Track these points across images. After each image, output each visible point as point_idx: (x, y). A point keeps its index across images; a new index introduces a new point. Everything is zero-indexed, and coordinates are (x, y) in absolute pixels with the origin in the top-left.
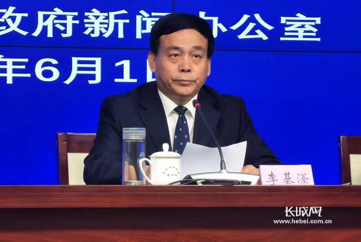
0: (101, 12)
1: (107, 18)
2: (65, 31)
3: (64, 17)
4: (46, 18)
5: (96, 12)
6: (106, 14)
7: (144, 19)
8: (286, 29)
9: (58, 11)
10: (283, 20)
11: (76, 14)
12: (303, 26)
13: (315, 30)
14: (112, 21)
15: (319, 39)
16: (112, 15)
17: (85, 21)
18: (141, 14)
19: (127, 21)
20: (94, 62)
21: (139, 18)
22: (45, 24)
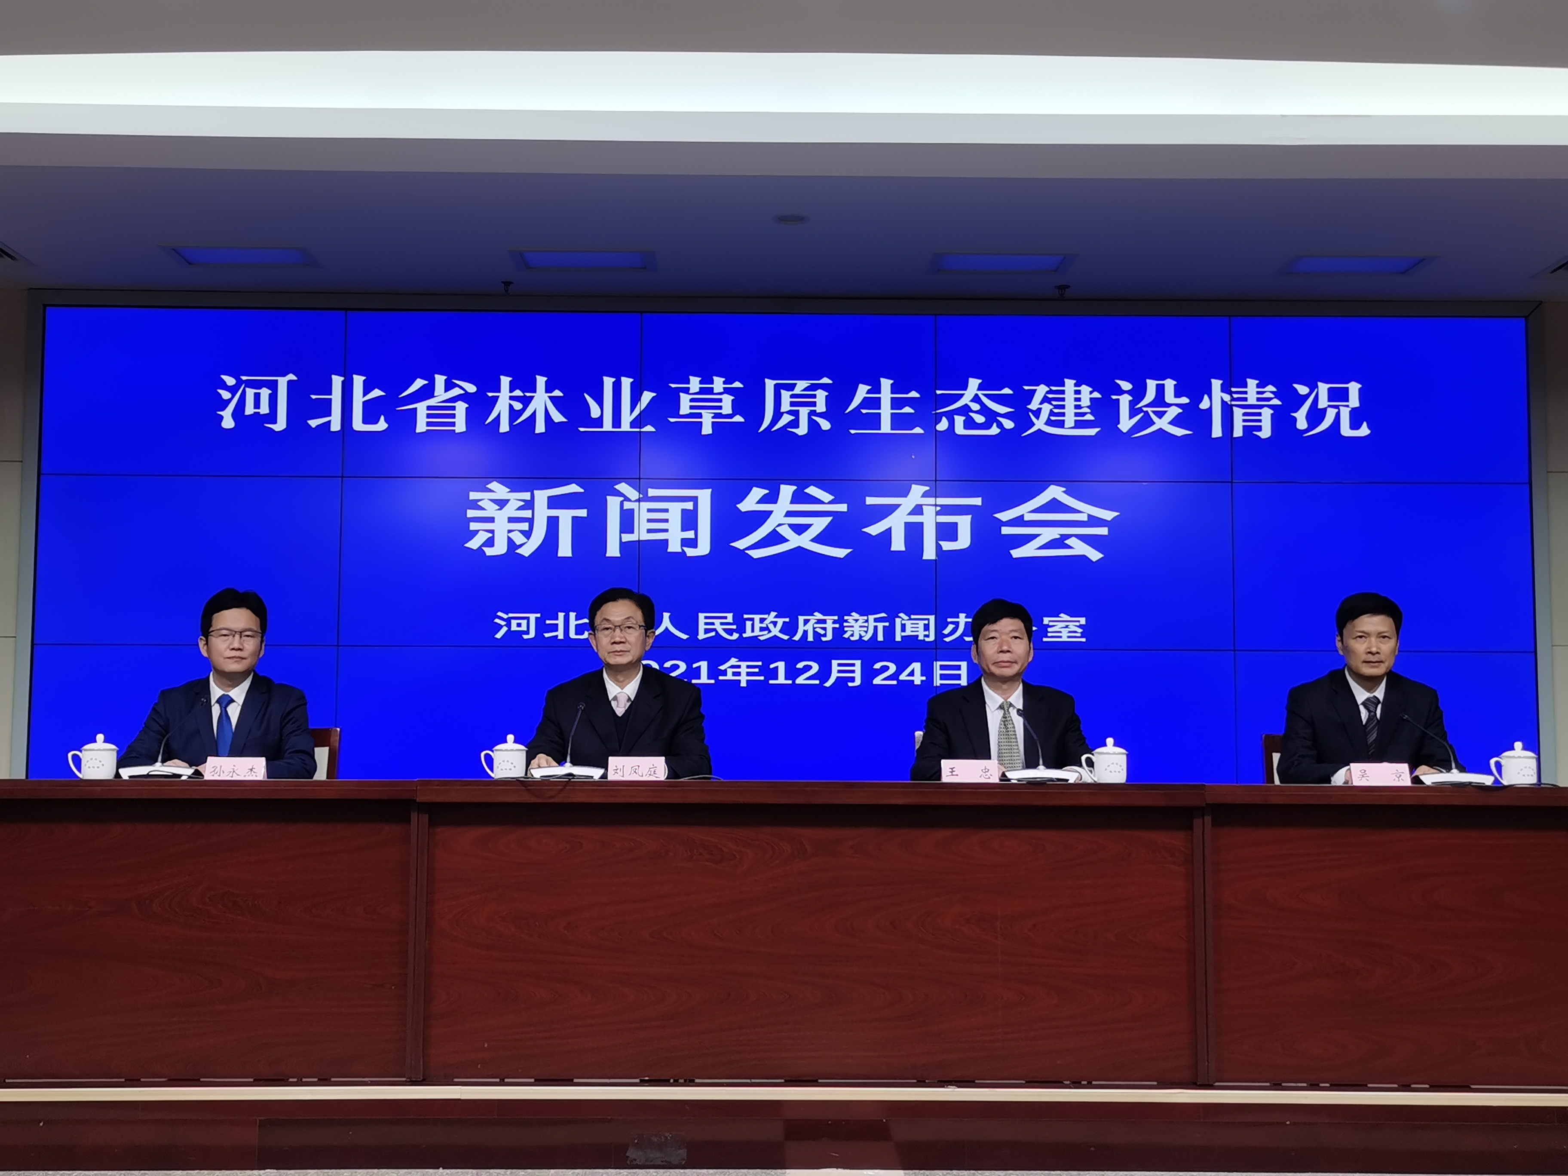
0: (861, 615)
1: (867, 621)
2: (825, 635)
3: (824, 622)
4: (806, 622)
5: (855, 615)
6: (865, 618)
7: (903, 622)
8: (1049, 629)
9: (818, 616)
10: (1046, 620)
11: (836, 618)
12: (1067, 627)
13: (1080, 630)
14: (872, 624)
15: (1084, 640)
16: (871, 618)
17: (845, 624)
18: (900, 617)
19: (887, 624)
20: (853, 665)
21: (898, 621)
22: (806, 628)
